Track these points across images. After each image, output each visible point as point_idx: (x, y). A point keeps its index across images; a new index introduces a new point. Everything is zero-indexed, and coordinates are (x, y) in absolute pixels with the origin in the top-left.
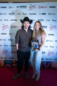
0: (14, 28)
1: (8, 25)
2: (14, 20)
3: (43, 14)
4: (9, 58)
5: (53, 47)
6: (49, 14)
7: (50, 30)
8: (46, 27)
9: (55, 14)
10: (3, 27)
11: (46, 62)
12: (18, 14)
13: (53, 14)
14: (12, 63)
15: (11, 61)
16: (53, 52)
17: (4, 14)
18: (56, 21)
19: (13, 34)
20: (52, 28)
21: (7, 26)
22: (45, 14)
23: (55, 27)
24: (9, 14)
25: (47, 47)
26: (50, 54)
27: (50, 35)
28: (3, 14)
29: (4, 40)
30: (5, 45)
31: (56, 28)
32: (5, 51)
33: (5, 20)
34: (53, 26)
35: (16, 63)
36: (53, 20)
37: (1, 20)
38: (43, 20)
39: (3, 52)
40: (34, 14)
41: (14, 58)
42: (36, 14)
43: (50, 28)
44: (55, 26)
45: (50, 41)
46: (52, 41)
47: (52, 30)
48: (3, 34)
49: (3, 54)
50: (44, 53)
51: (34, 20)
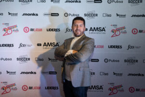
1: (16, 26)
3: (96, 1)
5: (121, 74)
6: (110, 2)
7: (112, 37)
9: (122, 2)
10: (4, 30)
13: (117, 2)
16: (121, 86)
18: (124, 16)
20: (117, 33)
21: (15, 29)
22: (100, 1)
23: (123, 30)
25: (106, 74)
26: (115, 91)
27: (111, 47)
28: (4, 0)
29: (6, 59)
30: (8, 72)
31: (125, 32)
32: (8, 87)
33: (10, 14)
34: (118, 27)
36: (118, 15)
39: (3, 88)
40: (77, 2)
42: (80, 2)
43: (113, 31)
44: (124, 28)
45: (114, 61)
46: (116, 61)
47: (117, 35)
48: (6, 45)
49: (2, 94)
50: (101, 88)
51: (76, 15)
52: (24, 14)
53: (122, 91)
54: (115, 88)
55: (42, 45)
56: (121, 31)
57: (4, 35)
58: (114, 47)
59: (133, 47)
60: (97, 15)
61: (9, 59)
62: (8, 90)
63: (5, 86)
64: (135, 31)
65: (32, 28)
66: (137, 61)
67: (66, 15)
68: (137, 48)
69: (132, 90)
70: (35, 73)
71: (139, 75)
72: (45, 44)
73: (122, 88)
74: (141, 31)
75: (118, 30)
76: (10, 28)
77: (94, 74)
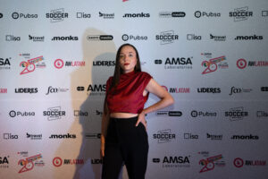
0: (65, 67)
1: (41, 58)
2: (66, 38)
3: (175, 14)
5: (220, 137)
6: (198, 14)
7: (204, 73)
9: (219, 15)
10: (22, 64)
12: (79, 15)
13: (211, 14)
16: (220, 157)
17: (28, 16)
18: (223, 38)
21: (40, 62)
22: (182, 14)
23: (222, 62)
24: (48, 15)
25: (195, 137)
26: (210, 165)
27: (203, 90)
28: (22, 15)
29: (25, 114)
30: (29, 136)
31: (225, 66)
32: (30, 160)
33: (31, 38)
36: (212, 37)
37: (16, 39)
39: (21, 163)
40: (142, 15)
42: (148, 15)
43: (204, 64)
45: (207, 114)
46: (211, 114)
47: (211, 71)
48: (24, 90)
49: (20, 172)
50: (187, 160)
51: (142, 38)
52: (55, 38)
53: (223, 164)
54: (210, 160)
55: (86, 89)
56: (218, 64)
57: (22, 73)
58: (207, 90)
59: (239, 91)
60: (177, 37)
61: (30, 114)
62: (29, 165)
63: (24, 158)
64: (241, 64)
65: (69, 60)
66: (246, 114)
67: (125, 38)
68: (246, 91)
69: (238, 163)
70: (74, 136)
71: (251, 137)
72: (90, 88)
73: (221, 160)
74: (251, 64)
75: (213, 61)
76: (31, 62)
77: (174, 136)
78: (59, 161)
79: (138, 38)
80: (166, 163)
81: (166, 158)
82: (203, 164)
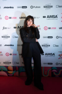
0: (9, 19)
4: (4, 63)
8: (56, 17)
11: (56, 69)
14: (9, 70)
15: (7, 67)
19: (9, 28)
25: (57, 46)
27: (61, 28)
35: (14, 70)
38: (52, 7)
41: (11, 63)
51: (38, 7)
52: (5, 7)
77: (49, 46)
78: (8, 54)
79: (37, 7)
80: (46, 55)
81: (46, 53)
82: (60, 56)
